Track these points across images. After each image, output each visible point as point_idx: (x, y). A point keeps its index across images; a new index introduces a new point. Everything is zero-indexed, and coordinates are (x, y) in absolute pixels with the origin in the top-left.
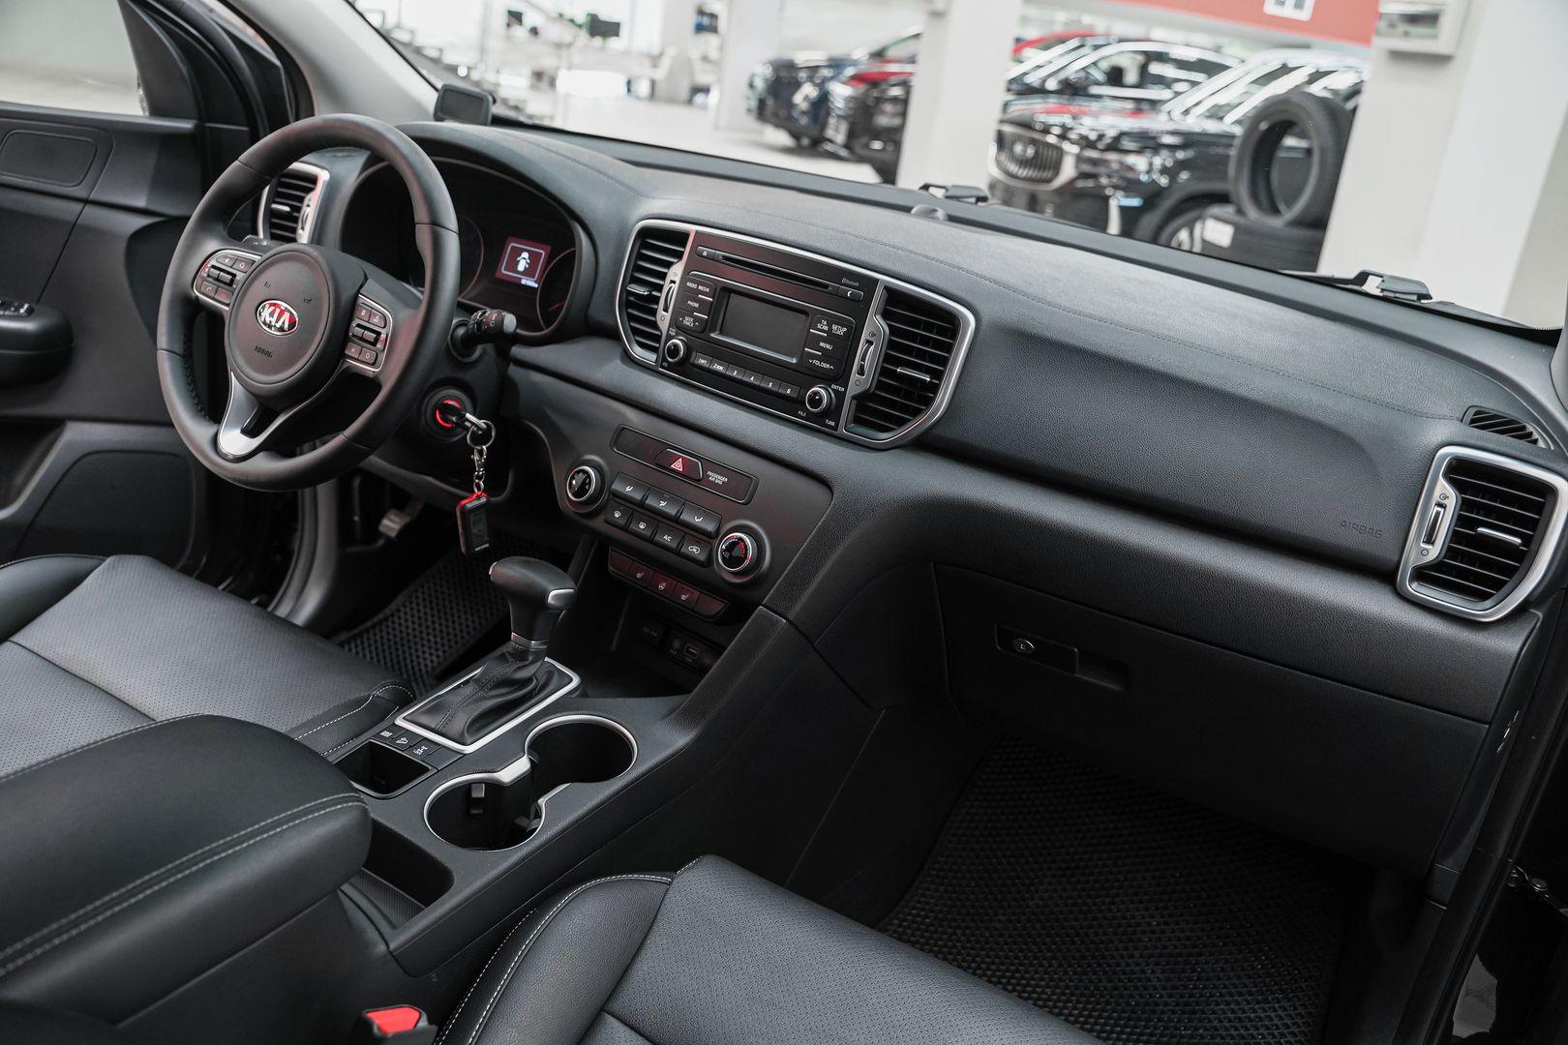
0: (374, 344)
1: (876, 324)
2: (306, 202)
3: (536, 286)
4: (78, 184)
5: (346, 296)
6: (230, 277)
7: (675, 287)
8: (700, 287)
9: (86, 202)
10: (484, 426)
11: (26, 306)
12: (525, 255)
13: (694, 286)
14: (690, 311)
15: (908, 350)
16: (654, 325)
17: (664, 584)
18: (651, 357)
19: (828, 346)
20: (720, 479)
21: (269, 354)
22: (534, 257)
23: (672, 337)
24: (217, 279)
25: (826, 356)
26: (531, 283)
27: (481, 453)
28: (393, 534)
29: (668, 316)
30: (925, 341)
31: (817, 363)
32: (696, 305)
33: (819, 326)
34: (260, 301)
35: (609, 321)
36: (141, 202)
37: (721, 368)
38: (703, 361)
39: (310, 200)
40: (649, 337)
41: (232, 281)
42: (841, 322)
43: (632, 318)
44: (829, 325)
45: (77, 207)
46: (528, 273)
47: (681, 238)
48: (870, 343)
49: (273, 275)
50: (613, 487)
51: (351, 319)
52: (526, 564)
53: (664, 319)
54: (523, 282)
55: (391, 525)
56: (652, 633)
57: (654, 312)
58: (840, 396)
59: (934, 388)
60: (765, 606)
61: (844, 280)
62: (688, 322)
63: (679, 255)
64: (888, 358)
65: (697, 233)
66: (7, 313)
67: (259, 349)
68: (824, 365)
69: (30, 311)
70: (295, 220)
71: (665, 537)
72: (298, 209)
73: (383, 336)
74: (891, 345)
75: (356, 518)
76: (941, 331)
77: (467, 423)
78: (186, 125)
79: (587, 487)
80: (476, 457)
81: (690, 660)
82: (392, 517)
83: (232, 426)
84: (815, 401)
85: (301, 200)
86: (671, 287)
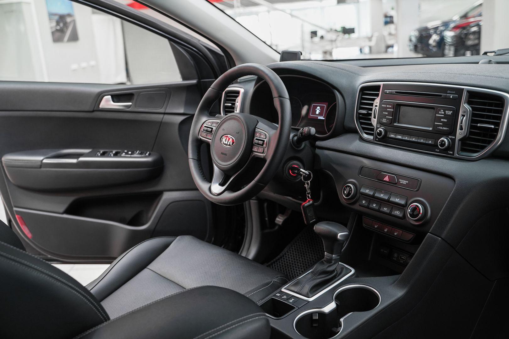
0: (262, 145)
1: (465, 107)
2: (236, 101)
3: (324, 119)
4: (161, 109)
5: (251, 130)
6: (211, 129)
7: (377, 108)
8: (388, 106)
9: (165, 114)
10: (308, 173)
11: (148, 153)
12: (319, 108)
13: (385, 106)
14: (385, 116)
15: (482, 116)
16: (371, 125)
17: (387, 229)
18: (371, 137)
19: (445, 120)
20: (405, 182)
21: (226, 155)
22: (322, 108)
23: (379, 128)
24: (207, 131)
25: (445, 124)
26: (322, 118)
27: (308, 184)
28: (280, 224)
29: (376, 120)
30: (489, 111)
31: (441, 128)
32: (387, 113)
33: (440, 112)
34: (221, 136)
35: (353, 126)
36: (182, 111)
37: (400, 137)
38: (392, 135)
39: (238, 100)
40: (369, 129)
41: (212, 131)
42: (449, 109)
43: (362, 123)
44: (444, 111)
45: (162, 116)
46: (320, 114)
47: (377, 88)
48: (463, 116)
49: (225, 126)
50: (361, 191)
51: (253, 138)
53: (374, 122)
54: (319, 118)
55: (279, 220)
56: (385, 251)
57: (370, 120)
58: (453, 141)
59: (496, 131)
60: (430, 233)
61: (448, 92)
62: (384, 121)
63: (377, 95)
64: (473, 121)
65: (383, 85)
66: (143, 156)
67: (222, 153)
68: (444, 128)
69: (149, 154)
70: (233, 108)
71: (385, 209)
72: (234, 104)
73: (265, 142)
74: (473, 115)
75: (267, 219)
76: (497, 105)
77: (301, 173)
78: (194, 82)
79: (351, 192)
80: (306, 186)
81: (402, 262)
82: (280, 217)
83: (216, 182)
84: (443, 144)
85: (235, 100)
86: (376, 108)
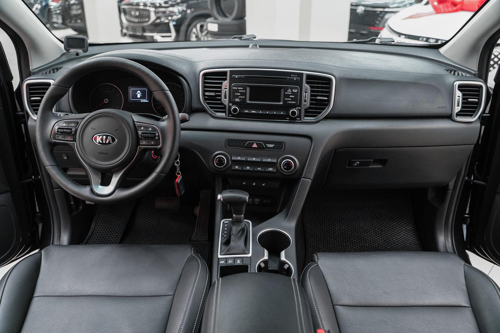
1: (306, 86)
6: (69, 130)
8: (239, 88)
12: (139, 91)
13: (237, 88)
14: (237, 96)
15: (318, 92)
16: (222, 104)
17: (255, 183)
18: (223, 115)
19: (293, 96)
20: (272, 146)
21: (106, 154)
22: (143, 92)
23: (231, 106)
24: (64, 132)
25: (293, 99)
26: (146, 101)
27: (178, 163)
29: (227, 100)
30: (322, 88)
31: (290, 102)
32: (239, 94)
33: (288, 91)
35: (200, 107)
37: (255, 112)
38: (246, 111)
40: (222, 108)
41: (71, 132)
42: (296, 88)
44: (291, 90)
47: (225, 73)
48: (306, 92)
50: (232, 159)
52: (231, 192)
53: (226, 101)
54: (142, 101)
57: (220, 100)
58: (300, 110)
59: (329, 101)
60: (303, 178)
61: (292, 75)
62: (237, 100)
63: (225, 79)
64: (312, 96)
65: (230, 71)
67: (101, 153)
68: (293, 102)
71: (258, 168)
73: (157, 134)
74: (312, 91)
75: (72, 203)
76: (326, 84)
79: (224, 162)
81: (257, 203)
84: (294, 113)
86: (226, 91)
